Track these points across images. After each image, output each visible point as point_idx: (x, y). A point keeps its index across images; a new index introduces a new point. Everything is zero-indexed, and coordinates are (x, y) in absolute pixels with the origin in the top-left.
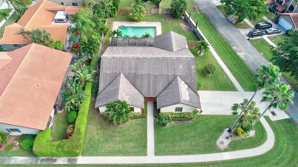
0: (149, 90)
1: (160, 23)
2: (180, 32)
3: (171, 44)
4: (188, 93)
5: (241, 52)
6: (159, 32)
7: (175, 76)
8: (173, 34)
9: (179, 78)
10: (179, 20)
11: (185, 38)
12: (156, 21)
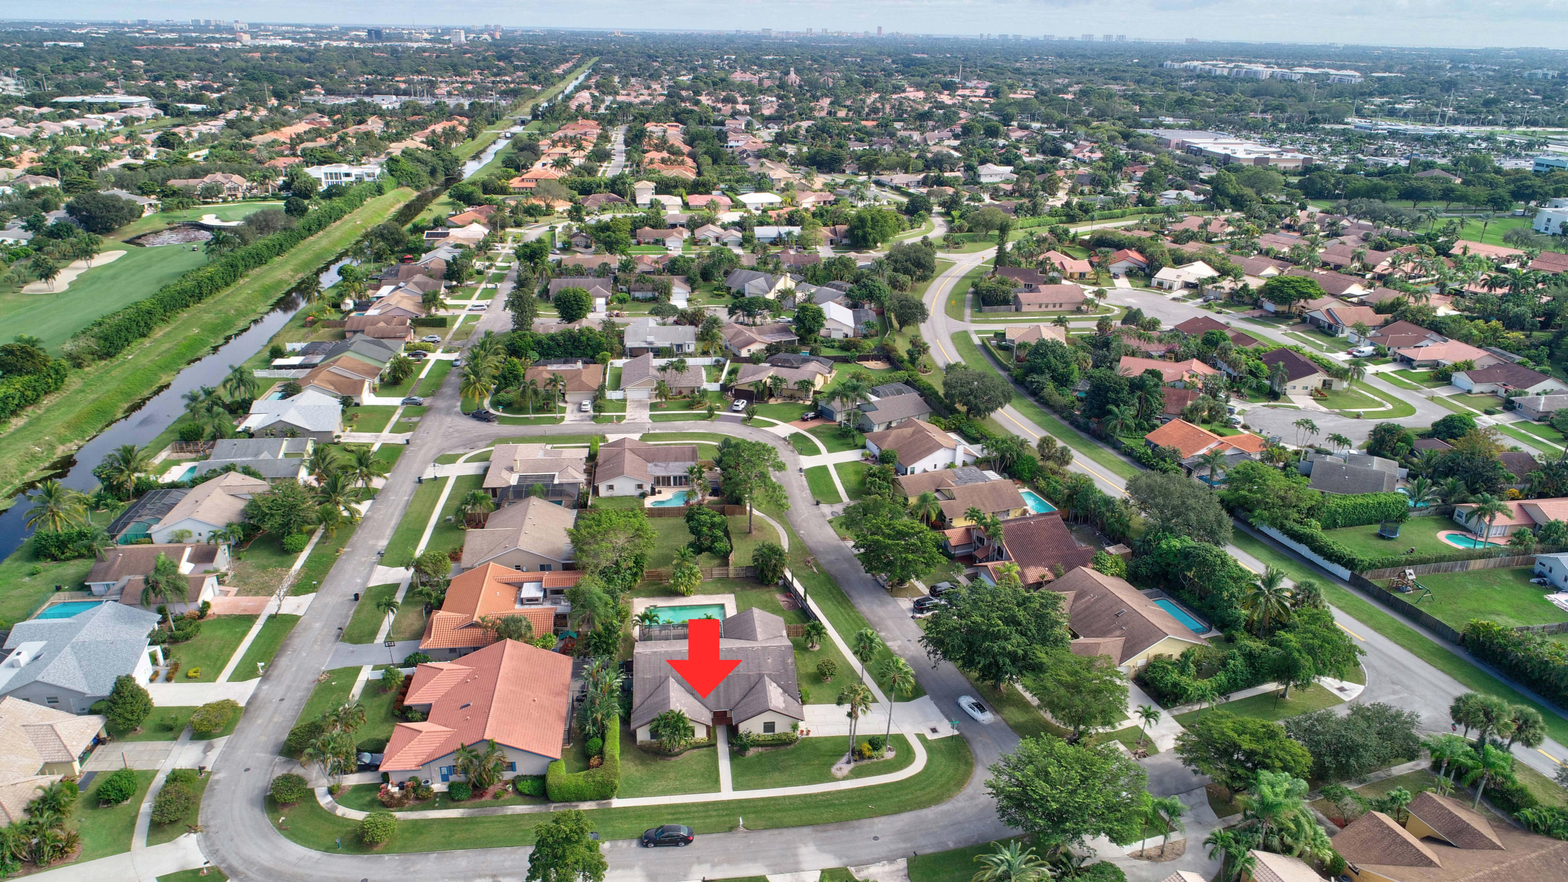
0: (718, 701)
1: (732, 596)
2: (775, 610)
3: (754, 630)
4: (782, 699)
5: (894, 640)
6: (731, 611)
7: (761, 677)
8: (756, 612)
9: (767, 679)
10: (773, 588)
11: (781, 619)
12: (723, 593)
